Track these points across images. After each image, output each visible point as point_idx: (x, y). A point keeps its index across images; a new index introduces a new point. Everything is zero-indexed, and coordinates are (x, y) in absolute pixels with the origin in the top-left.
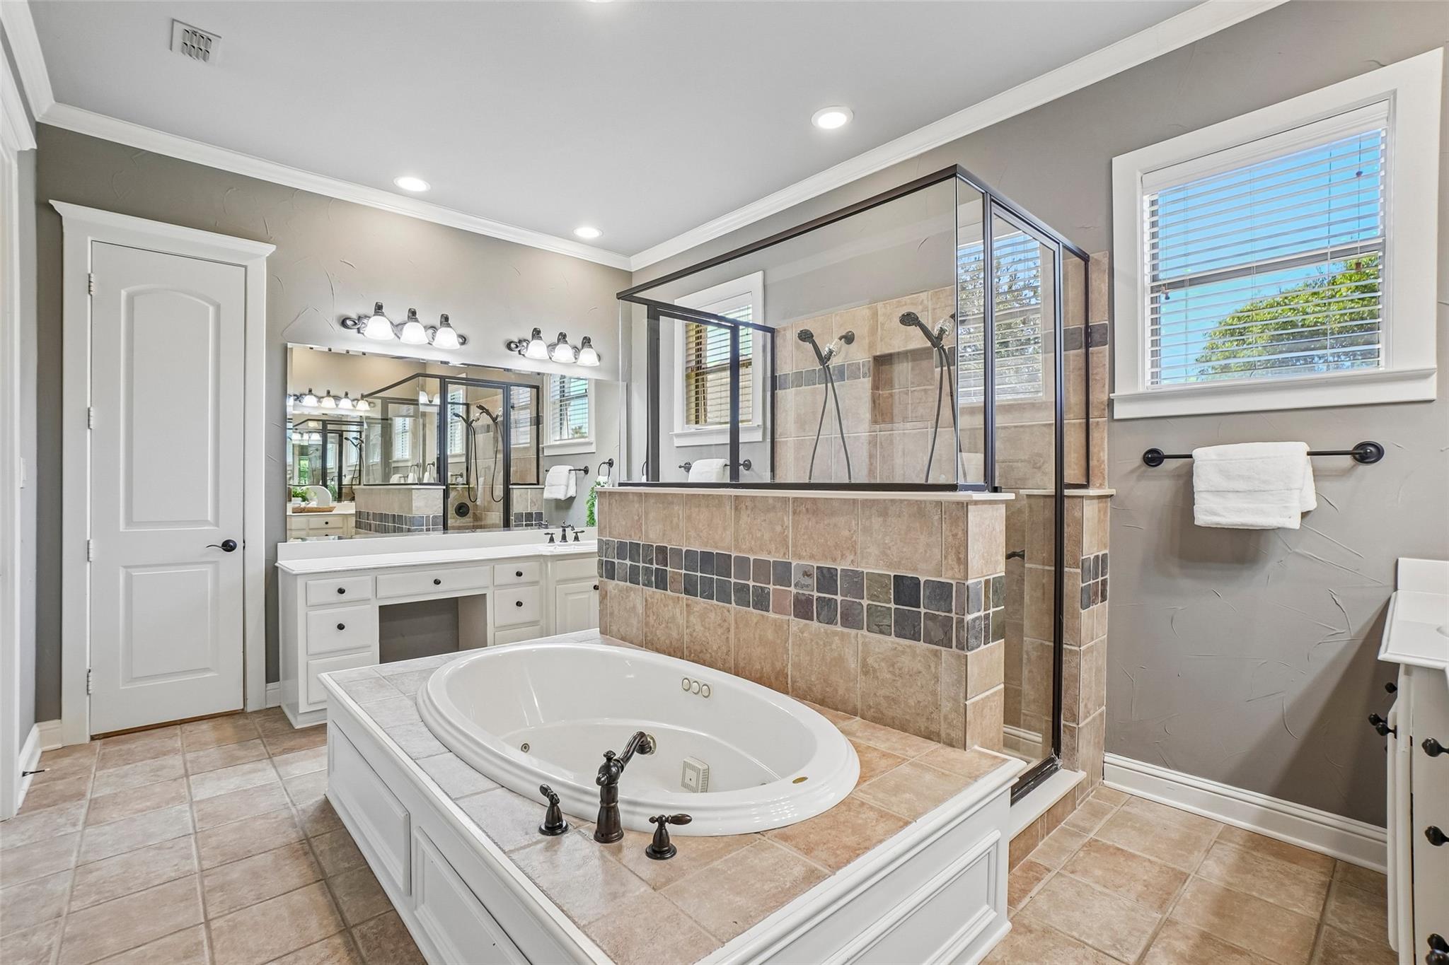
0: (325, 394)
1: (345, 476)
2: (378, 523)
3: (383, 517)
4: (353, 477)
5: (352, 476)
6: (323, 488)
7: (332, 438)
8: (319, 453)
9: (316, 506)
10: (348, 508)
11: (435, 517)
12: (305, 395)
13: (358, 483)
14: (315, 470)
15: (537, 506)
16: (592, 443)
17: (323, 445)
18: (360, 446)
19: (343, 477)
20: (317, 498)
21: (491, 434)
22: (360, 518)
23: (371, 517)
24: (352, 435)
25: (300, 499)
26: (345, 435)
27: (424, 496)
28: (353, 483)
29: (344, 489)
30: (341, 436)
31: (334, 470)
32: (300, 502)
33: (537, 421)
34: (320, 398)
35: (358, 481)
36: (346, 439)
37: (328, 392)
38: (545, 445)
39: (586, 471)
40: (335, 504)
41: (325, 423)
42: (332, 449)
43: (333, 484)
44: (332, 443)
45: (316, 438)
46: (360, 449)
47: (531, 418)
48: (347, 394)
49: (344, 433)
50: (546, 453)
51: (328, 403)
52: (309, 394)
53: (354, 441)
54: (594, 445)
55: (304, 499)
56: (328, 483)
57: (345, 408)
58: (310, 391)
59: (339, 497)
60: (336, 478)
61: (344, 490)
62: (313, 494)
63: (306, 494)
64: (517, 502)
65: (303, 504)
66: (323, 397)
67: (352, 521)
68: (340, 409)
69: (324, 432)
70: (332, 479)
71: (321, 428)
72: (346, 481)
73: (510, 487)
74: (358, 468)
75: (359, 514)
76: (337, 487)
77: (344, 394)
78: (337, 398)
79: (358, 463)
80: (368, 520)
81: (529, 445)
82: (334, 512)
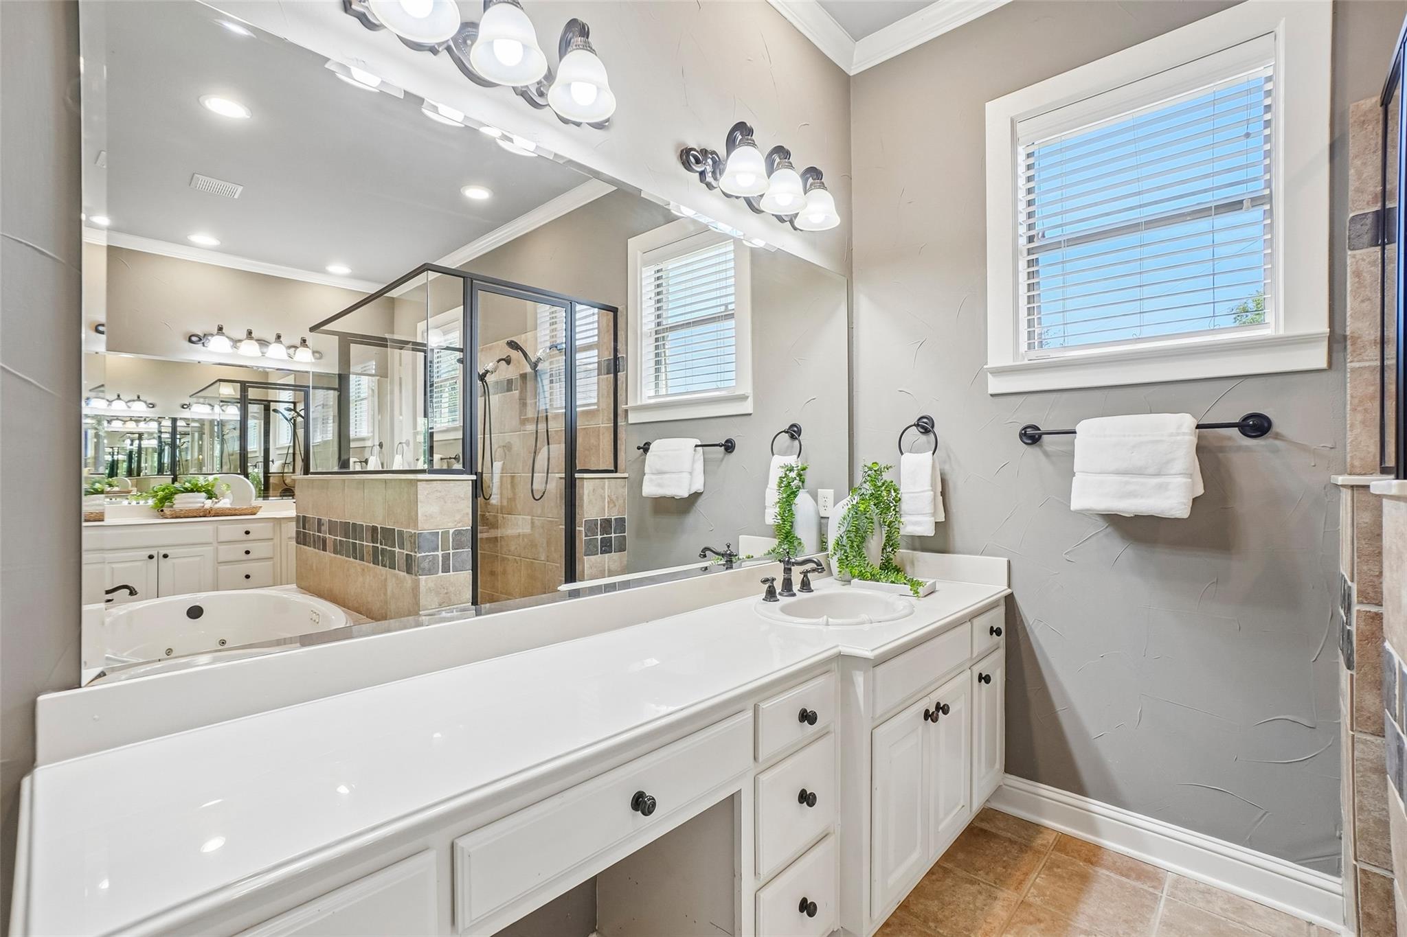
0: (244, 335)
1: (273, 461)
2: (338, 538)
3: (350, 530)
4: (286, 463)
5: (283, 461)
6: (242, 477)
7: (254, 409)
8: (237, 433)
9: (229, 506)
10: (285, 509)
11: (458, 533)
12: (212, 335)
13: (291, 471)
14: (232, 455)
15: (617, 507)
16: (748, 397)
17: (241, 421)
18: (295, 421)
19: (271, 463)
20: (232, 493)
21: (516, 393)
22: (304, 528)
23: (325, 528)
24: (281, 407)
25: (204, 494)
26: (273, 406)
27: (438, 494)
28: (286, 471)
29: (271, 478)
30: (267, 409)
31: (257, 454)
32: (203, 500)
33: (614, 366)
34: (236, 342)
35: (291, 468)
36: (275, 411)
37: (250, 333)
38: (629, 405)
39: (729, 447)
40: (260, 502)
41: (244, 386)
42: (255, 427)
43: (256, 471)
44: (255, 418)
45: (233, 413)
46: (295, 425)
47: (599, 363)
48: (279, 337)
49: (271, 403)
50: (633, 418)
51: (249, 350)
52: (218, 334)
53: (286, 413)
54: (750, 400)
55: (211, 495)
56: (250, 470)
57: (276, 357)
58: (220, 329)
59: (265, 490)
60: (261, 465)
61: (272, 480)
62: (224, 487)
63: (213, 486)
64: (590, 502)
65: (208, 504)
66: (240, 341)
67: (292, 529)
68: (267, 358)
69: (244, 402)
70: (256, 466)
71: (239, 397)
72: (274, 468)
73: (577, 475)
74: (291, 451)
75: (302, 521)
76: (261, 476)
77: (275, 336)
78: (263, 343)
79: (292, 444)
80: (319, 531)
81: (596, 407)
82: (260, 515)
